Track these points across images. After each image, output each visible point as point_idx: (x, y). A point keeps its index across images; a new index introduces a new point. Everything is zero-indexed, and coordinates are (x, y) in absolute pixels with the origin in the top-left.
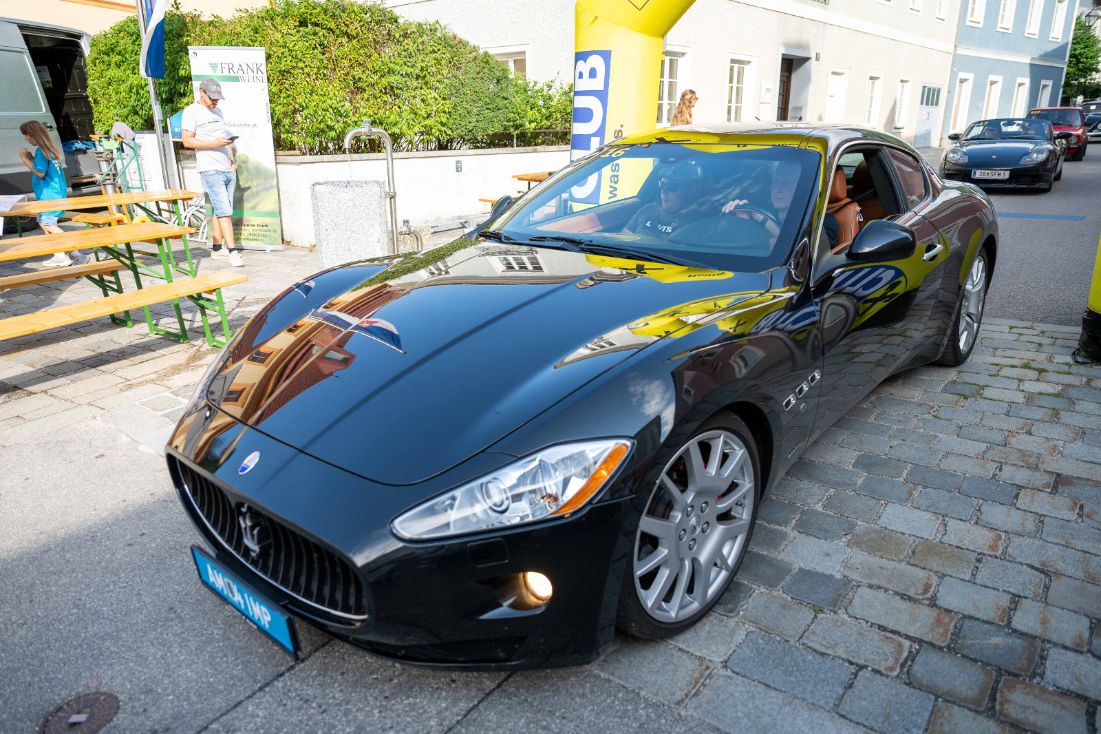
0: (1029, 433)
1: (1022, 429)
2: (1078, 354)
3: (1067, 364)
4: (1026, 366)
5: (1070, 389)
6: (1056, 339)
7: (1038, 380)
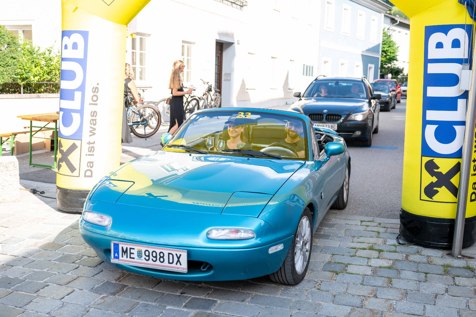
0: (376, 296)
1: (371, 294)
2: (400, 238)
3: (394, 245)
4: (371, 249)
5: (397, 263)
6: (387, 228)
7: (378, 258)
